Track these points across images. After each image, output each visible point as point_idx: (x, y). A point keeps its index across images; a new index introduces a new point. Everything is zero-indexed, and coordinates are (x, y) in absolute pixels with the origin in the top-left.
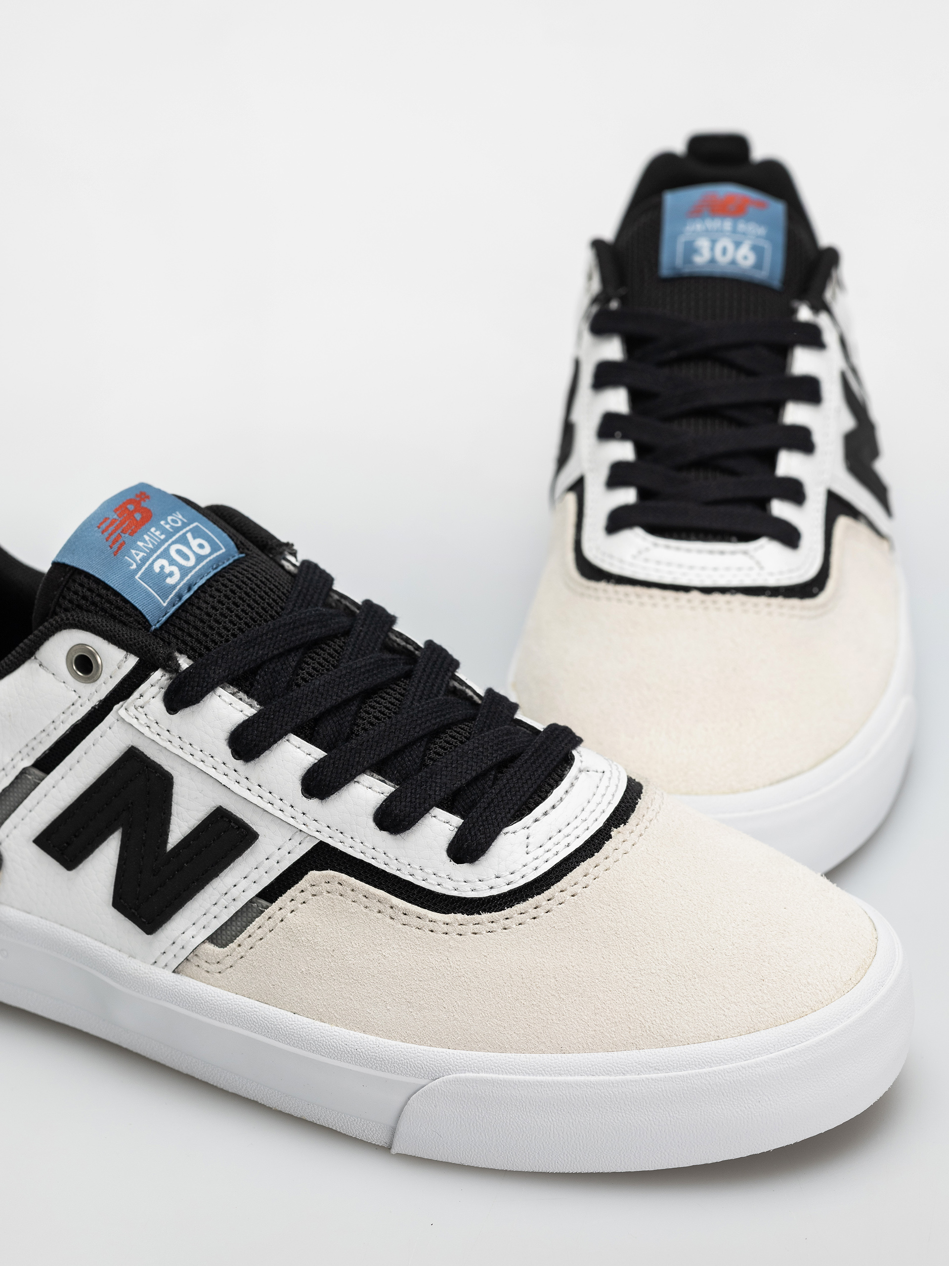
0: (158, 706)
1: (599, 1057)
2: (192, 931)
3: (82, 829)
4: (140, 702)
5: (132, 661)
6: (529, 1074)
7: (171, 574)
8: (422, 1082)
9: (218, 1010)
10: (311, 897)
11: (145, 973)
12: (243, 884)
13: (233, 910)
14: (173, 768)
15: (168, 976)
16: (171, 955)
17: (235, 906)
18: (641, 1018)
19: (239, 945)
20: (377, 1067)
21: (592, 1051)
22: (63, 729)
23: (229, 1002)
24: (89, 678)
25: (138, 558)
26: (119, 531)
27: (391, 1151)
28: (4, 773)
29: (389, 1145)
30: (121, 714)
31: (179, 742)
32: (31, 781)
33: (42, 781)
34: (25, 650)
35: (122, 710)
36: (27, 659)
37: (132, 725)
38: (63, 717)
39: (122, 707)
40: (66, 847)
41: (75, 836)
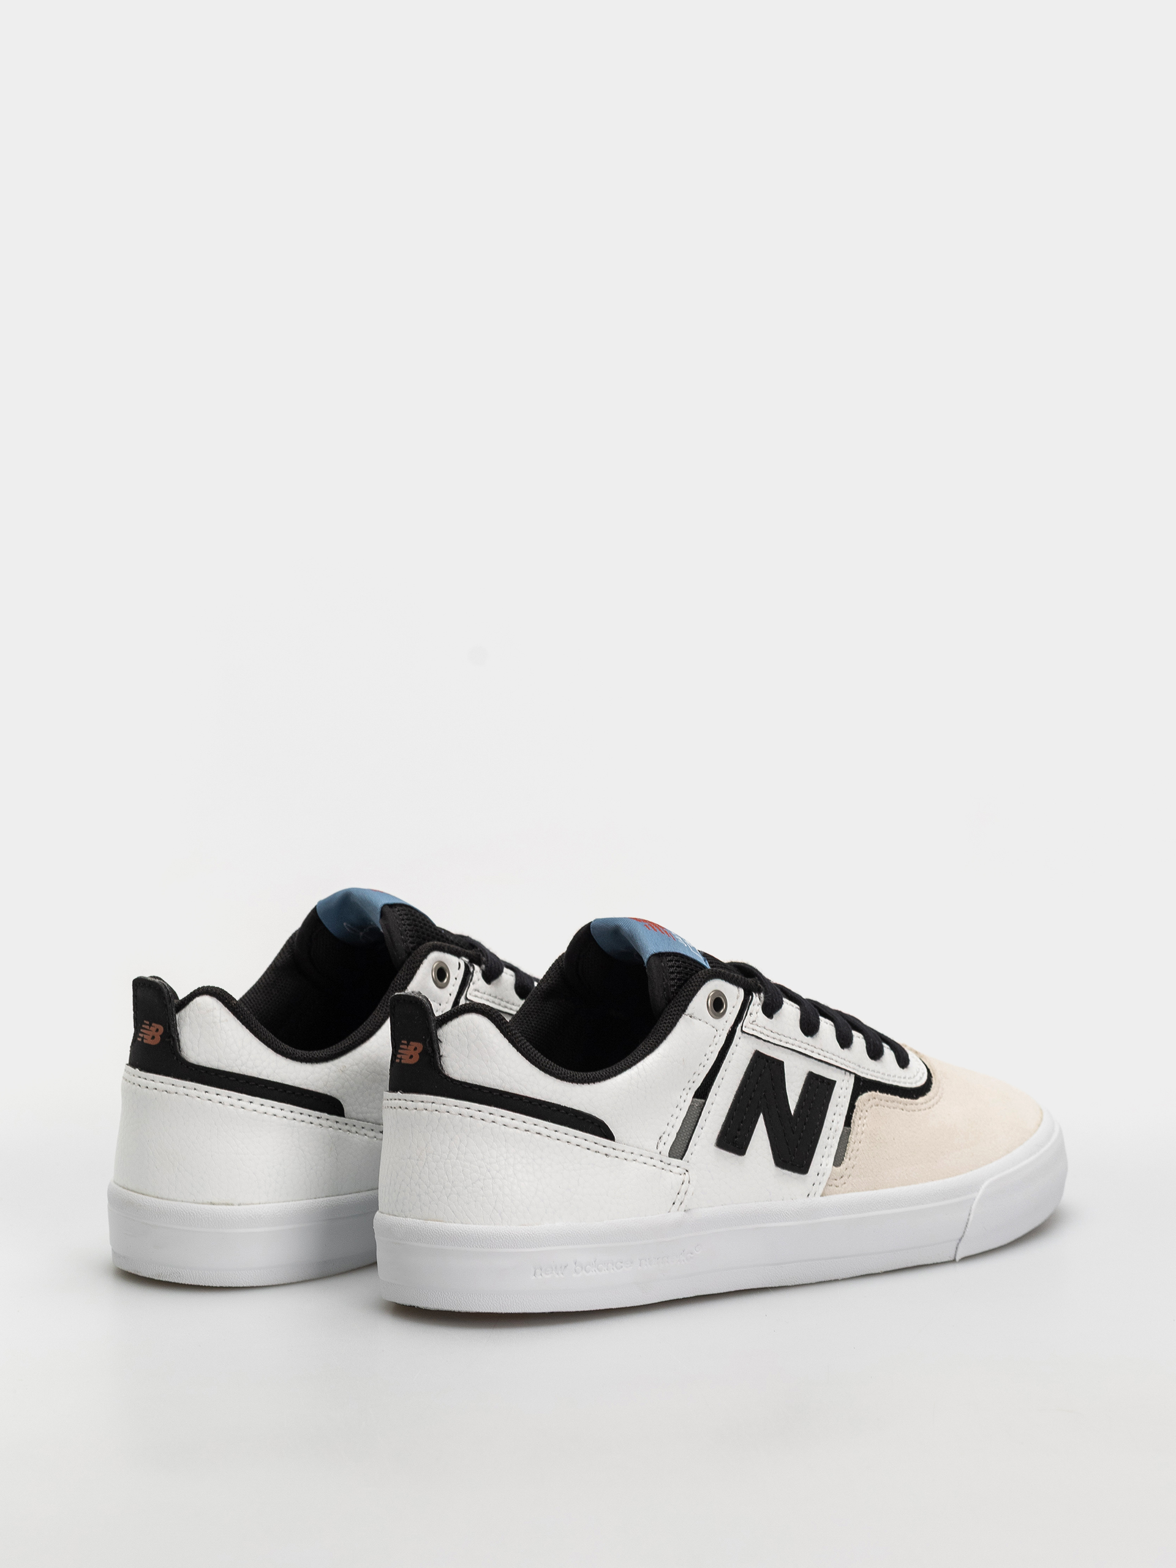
0: (762, 1016)
2: (824, 1162)
3: (740, 1124)
4: (753, 1018)
5: (741, 991)
8: (974, 1195)
10: (864, 1113)
12: (836, 1119)
13: (837, 1139)
14: (780, 1057)
15: (819, 1199)
16: (817, 1184)
17: (837, 1135)
19: (849, 1159)
22: (713, 1058)
24: (722, 1013)
27: (957, 1259)
28: (678, 1109)
29: (955, 1255)
30: (743, 1032)
31: (778, 1037)
32: (697, 1107)
33: (704, 1104)
34: (678, 1010)
35: (744, 1029)
36: (680, 1016)
37: (753, 1035)
38: (711, 1049)
39: (742, 1027)
40: (736, 1140)
41: (739, 1130)
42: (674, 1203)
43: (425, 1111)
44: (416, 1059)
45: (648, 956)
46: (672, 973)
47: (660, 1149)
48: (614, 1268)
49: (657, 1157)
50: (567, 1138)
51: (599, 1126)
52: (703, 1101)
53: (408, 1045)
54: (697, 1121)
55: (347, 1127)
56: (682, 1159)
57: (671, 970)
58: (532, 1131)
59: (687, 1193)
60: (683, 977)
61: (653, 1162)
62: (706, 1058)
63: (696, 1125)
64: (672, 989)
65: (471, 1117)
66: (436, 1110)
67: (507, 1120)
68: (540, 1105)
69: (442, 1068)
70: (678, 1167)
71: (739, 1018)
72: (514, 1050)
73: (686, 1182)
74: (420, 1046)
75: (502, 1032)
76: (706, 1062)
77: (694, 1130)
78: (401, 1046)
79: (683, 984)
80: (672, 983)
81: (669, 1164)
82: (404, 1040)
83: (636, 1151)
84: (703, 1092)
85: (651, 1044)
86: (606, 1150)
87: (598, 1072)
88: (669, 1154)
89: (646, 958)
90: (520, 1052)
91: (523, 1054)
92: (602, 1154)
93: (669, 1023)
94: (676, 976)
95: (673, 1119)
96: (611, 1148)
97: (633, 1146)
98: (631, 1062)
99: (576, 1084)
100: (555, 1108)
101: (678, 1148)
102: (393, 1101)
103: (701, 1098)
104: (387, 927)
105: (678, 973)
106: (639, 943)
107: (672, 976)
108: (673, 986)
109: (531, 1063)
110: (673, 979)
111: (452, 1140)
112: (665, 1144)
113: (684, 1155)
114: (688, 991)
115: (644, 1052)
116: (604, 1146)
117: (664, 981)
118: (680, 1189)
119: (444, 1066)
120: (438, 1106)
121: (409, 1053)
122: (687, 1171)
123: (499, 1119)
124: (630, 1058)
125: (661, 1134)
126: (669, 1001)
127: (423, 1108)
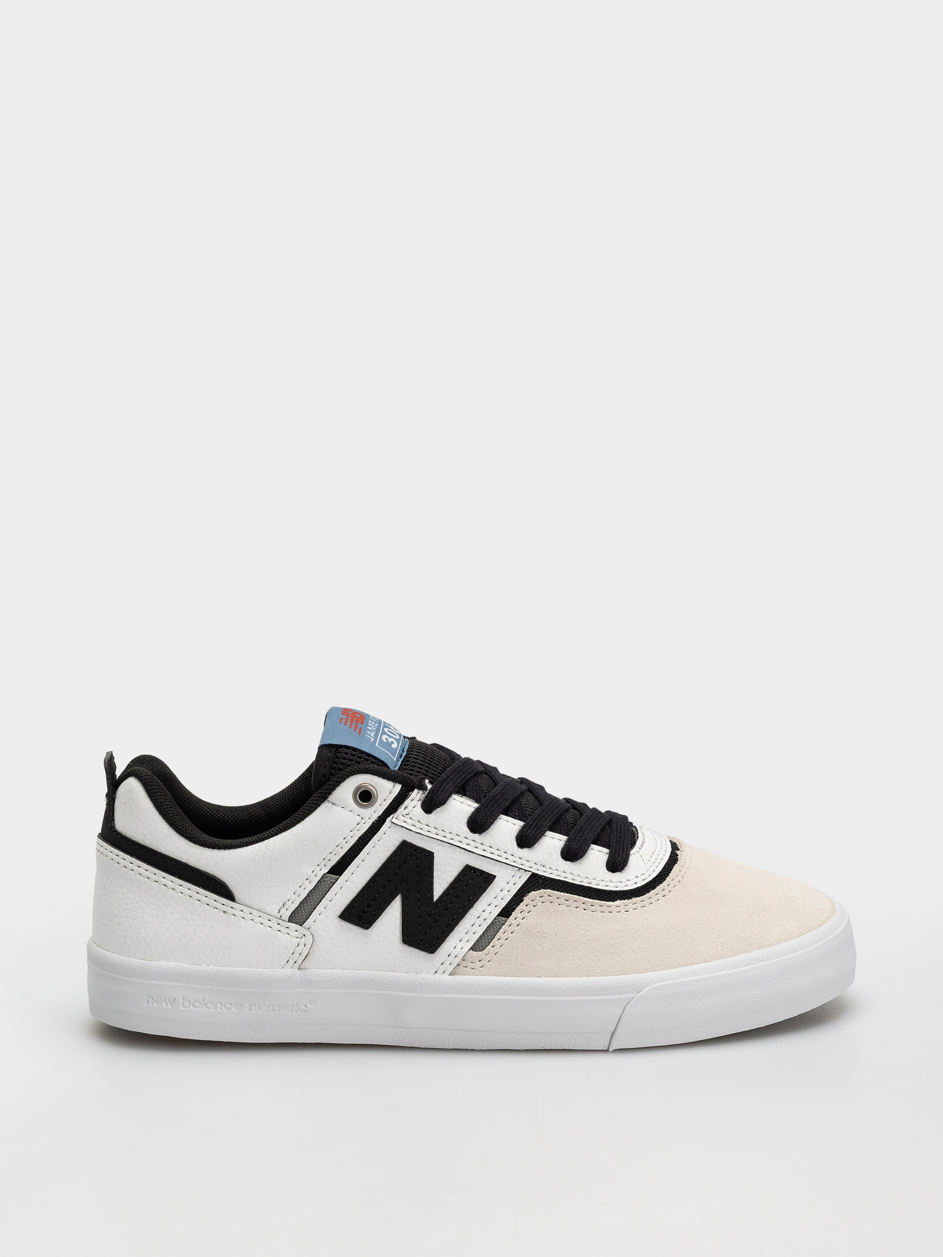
0: (419, 811)
1: (729, 960)
2: (460, 945)
3: (372, 902)
4: (407, 811)
5: (398, 787)
6: (694, 976)
7: (392, 743)
8: (632, 995)
9: (488, 987)
10: (533, 908)
11: (432, 979)
12: (489, 909)
13: (485, 927)
14: (432, 849)
15: (446, 977)
16: (447, 964)
17: (486, 923)
18: (744, 936)
19: (493, 947)
20: (602, 994)
21: (723, 958)
22: (352, 842)
23: (495, 981)
24: (370, 805)
25: (372, 735)
26: (354, 722)
27: (611, 1050)
28: (308, 881)
29: (609, 1046)
30: (392, 823)
31: (436, 831)
33: (338, 879)
34: (321, 797)
35: (394, 821)
36: (322, 803)
37: (404, 827)
39: (392, 819)
40: (363, 915)
41: (369, 907)
42: (288, 962)
47: (280, 913)
48: (223, 1008)
49: (276, 920)
51: (221, 887)
52: (337, 876)
54: (324, 895)
56: (301, 925)
58: (159, 883)
59: (301, 954)
61: (271, 924)
63: (322, 898)
68: (171, 861)
70: (296, 931)
71: (391, 810)
73: (301, 946)
76: (344, 844)
77: (320, 902)
81: (287, 928)
83: (255, 913)
84: (339, 869)
86: (225, 908)
88: (288, 919)
92: (221, 911)
93: (309, 807)
96: (230, 907)
97: (253, 908)
100: (181, 866)
101: (299, 915)
103: (335, 873)
112: (286, 909)
113: (305, 921)
116: (222, 904)
118: (295, 950)
122: (306, 935)
123: (135, 868)
125: (285, 900)
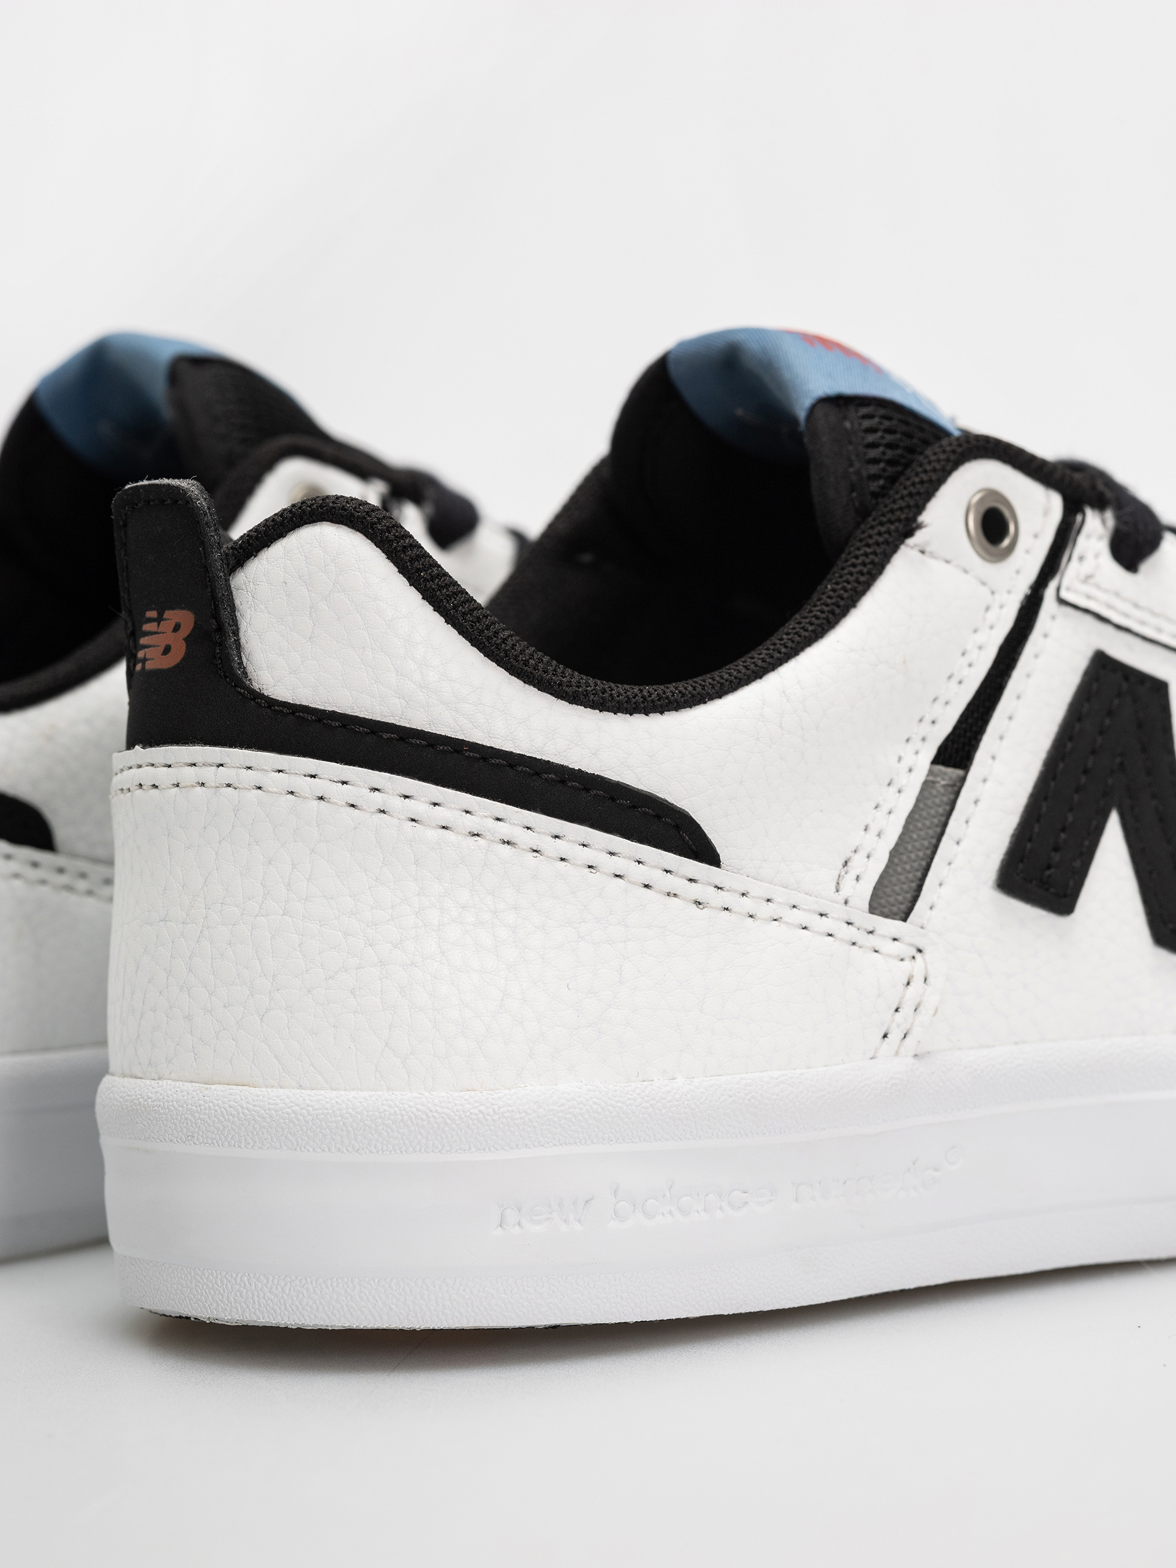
3: (1062, 835)
4: (1086, 567)
24: (1004, 552)
28: (893, 790)
30: (1062, 602)
31: (1154, 621)
32: (944, 786)
33: (963, 780)
34: (889, 532)
35: (1064, 594)
36: (895, 549)
37: (1086, 611)
38: (980, 638)
39: (1058, 589)
40: (1048, 873)
41: (1056, 849)
42: (885, 1036)
43: (199, 789)
44: (179, 652)
45: (807, 402)
46: (873, 445)
47: (846, 892)
48: (724, 1205)
49: (838, 911)
50: (587, 855)
51: (677, 827)
52: (960, 772)
53: (159, 620)
54: (945, 825)
55: (63, 879)
56: (905, 920)
57: (871, 438)
58: (488, 835)
59: (921, 1008)
60: (902, 456)
61: (826, 924)
62: (965, 661)
63: (942, 833)
64: (874, 486)
65: (321, 798)
66: (229, 785)
67: (418, 807)
68: (511, 766)
69: (245, 673)
70: (895, 939)
71: (1051, 566)
72: (438, 620)
73: (917, 982)
74: (185, 618)
75: (403, 570)
76: (966, 671)
77: (936, 847)
78: (147, 627)
79: (902, 473)
80: (874, 469)
81: (871, 932)
82: (152, 609)
83: (779, 895)
84: (958, 750)
85: (817, 618)
86: (695, 891)
87: (672, 687)
88: (870, 905)
89: (801, 408)
90: (454, 626)
91: (462, 632)
92: (684, 899)
93: (864, 564)
94: (884, 453)
95: (881, 814)
96: (709, 884)
97: (771, 883)
98: (763, 660)
99: (611, 714)
100: (552, 776)
101: (894, 891)
102: (125, 773)
103: (955, 766)
104: (180, 405)
105: (889, 446)
106: (787, 375)
107: (873, 453)
108: (874, 477)
109: (487, 655)
110: (875, 461)
111: (270, 863)
112: (858, 878)
113: (910, 910)
114: (913, 484)
115: (797, 638)
116: (690, 880)
117: (851, 465)
118: (902, 998)
119: (250, 669)
120: (233, 772)
121: (160, 641)
122: (920, 951)
123: (395, 803)
124: (759, 654)
125: (849, 854)
126: (864, 513)
127: (194, 781)
